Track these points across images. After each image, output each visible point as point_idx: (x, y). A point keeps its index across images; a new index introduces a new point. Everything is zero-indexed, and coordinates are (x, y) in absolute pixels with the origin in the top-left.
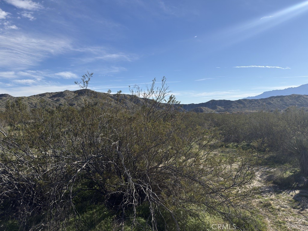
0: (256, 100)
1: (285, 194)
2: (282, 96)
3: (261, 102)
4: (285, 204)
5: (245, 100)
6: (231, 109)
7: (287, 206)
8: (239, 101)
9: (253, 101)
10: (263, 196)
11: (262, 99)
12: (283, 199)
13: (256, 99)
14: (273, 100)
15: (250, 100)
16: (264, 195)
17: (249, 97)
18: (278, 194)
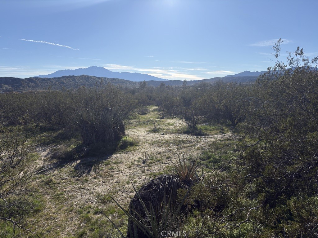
0: (49, 79)
1: (67, 167)
2: (73, 76)
3: (54, 81)
4: (66, 176)
5: (36, 78)
6: (21, 88)
7: (68, 177)
8: (30, 80)
9: (46, 80)
10: (45, 175)
11: (54, 78)
12: (65, 172)
13: (49, 77)
14: (65, 80)
15: (42, 79)
16: (47, 173)
17: (41, 75)
18: (60, 168)
